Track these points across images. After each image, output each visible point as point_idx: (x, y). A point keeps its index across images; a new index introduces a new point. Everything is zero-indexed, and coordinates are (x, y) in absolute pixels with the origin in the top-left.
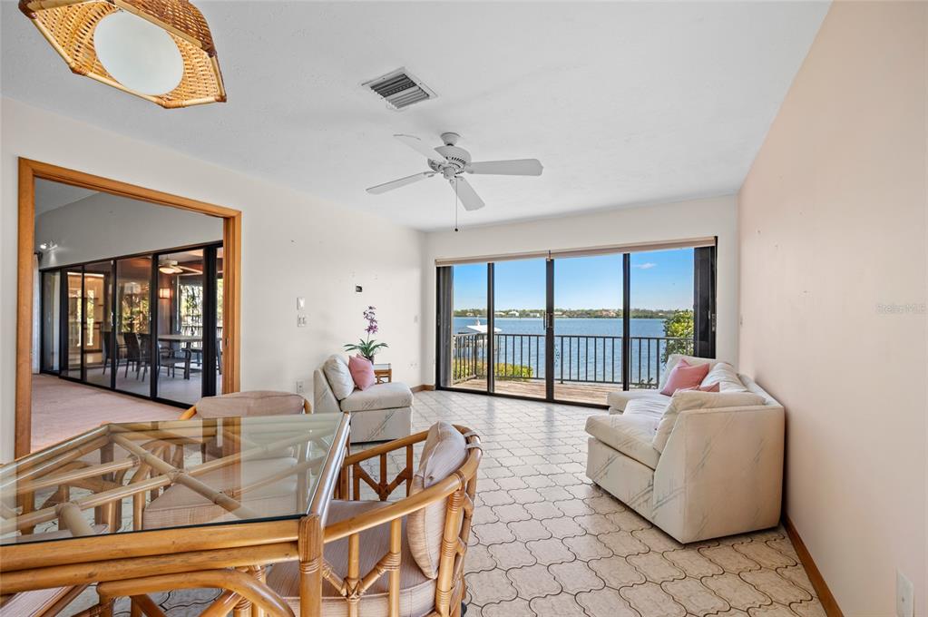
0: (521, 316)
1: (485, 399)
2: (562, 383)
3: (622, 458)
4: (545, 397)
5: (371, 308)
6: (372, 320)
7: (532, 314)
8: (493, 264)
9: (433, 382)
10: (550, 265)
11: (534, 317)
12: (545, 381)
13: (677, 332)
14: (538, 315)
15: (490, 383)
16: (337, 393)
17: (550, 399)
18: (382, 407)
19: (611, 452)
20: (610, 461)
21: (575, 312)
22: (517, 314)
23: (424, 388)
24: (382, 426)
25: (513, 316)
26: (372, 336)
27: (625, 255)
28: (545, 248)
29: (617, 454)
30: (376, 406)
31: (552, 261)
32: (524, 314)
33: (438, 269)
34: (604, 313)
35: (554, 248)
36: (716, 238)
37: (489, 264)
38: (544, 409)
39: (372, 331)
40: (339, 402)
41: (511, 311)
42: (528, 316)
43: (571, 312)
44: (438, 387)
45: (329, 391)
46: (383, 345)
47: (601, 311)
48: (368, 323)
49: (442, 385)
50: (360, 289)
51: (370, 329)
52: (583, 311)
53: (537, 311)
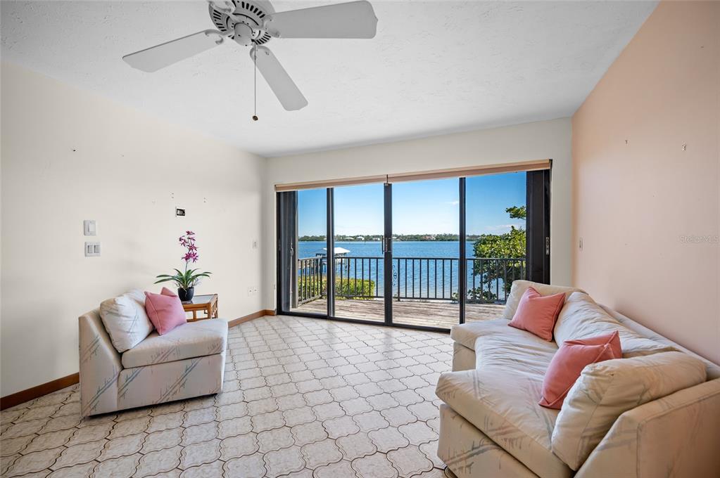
0: (366, 240)
1: (324, 324)
2: (399, 301)
3: (496, 453)
4: (384, 321)
5: (188, 233)
6: (192, 248)
7: (374, 239)
8: (332, 189)
9: (274, 307)
10: (388, 189)
11: (376, 240)
12: (383, 299)
13: (483, 252)
14: (379, 239)
15: (330, 306)
16: (116, 344)
17: (388, 323)
18: (180, 358)
19: (477, 439)
20: (475, 451)
21: (406, 237)
22: (363, 239)
23: (265, 313)
24: (182, 382)
25: (360, 240)
26: (192, 265)
27: (461, 179)
28: (382, 172)
29: (487, 445)
30: (171, 358)
31: (390, 185)
32: (368, 238)
33: (278, 194)
34: (428, 237)
35: (392, 172)
36: (551, 160)
37: (328, 189)
38: (382, 336)
39: (191, 260)
40: (120, 355)
41: (358, 236)
42: (371, 240)
43: (403, 237)
44: (280, 312)
45: (103, 342)
46: (205, 274)
47: (425, 236)
48: (186, 250)
49: (283, 310)
50: (182, 212)
51: (188, 257)
52: (412, 236)
53: (378, 236)
